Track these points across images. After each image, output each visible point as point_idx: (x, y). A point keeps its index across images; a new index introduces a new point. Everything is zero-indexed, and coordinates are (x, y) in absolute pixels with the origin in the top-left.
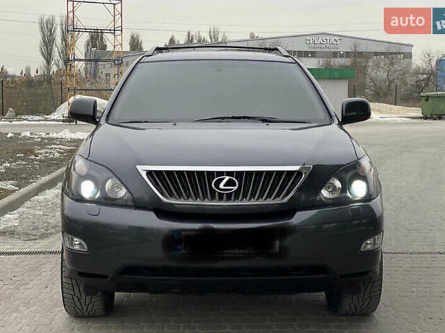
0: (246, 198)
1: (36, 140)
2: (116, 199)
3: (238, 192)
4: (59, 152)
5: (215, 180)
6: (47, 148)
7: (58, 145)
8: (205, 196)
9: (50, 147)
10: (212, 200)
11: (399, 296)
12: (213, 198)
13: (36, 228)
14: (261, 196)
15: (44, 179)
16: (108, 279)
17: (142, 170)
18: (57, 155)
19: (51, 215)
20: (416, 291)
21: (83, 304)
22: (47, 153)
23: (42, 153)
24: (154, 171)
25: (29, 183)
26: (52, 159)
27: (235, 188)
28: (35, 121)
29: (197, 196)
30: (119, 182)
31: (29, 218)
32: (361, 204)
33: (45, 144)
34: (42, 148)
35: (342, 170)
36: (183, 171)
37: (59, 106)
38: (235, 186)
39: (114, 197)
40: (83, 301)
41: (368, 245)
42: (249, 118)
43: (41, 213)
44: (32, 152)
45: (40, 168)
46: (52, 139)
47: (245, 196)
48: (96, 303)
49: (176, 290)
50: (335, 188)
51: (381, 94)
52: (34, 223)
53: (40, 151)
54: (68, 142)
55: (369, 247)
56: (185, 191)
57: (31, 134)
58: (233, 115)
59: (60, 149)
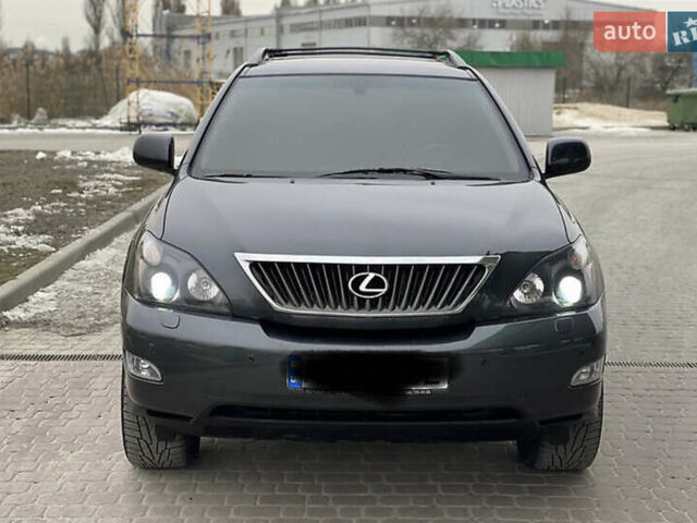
0: (399, 306)
1: (80, 164)
2: (203, 302)
3: (387, 297)
4: (116, 187)
5: (352, 279)
6: (98, 179)
7: (113, 173)
8: (337, 303)
9: (102, 177)
10: (348, 308)
11: (627, 439)
12: (350, 305)
13: (82, 316)
14: (422, 303)
15: (92, 233)
16: (191, 422)
17: (243, 259)
18: (112, 190)
19: (105, 292)
20: (652, 430)
21: (154, 451)
22: (96, 188)
23: (90, 188)
24: (262, 263)
25: (71, 240)
26: (105, 199)
27: (383, 291)
28: (77, 128)
29: (325, 302)
30: (207, 276)
31: (72, 299)
32: (573, 313)
33: (95, 172)
34: (89, 179)
35: (546, 261)
36: (305, 264)
37: (114, 104)
38: (383, 287)
39: (201, 298)
40: (153, 447)
41: (582, 376)
42: (405, 171)
43: (90, 289)
44: (74, 186)
45: (87, 214)
46: (104, 163)
47: (398, 303)
48: (175, 449)
49: (293, 436)
50: (533, 288)
51: (606, 87)
52: (79, 306)
53: (86, 184)
54: (128, 168)
55: (583, 377)
56: (308, 294)
57: (73, 153)
58: (382, 167)
59: (117, 180)
